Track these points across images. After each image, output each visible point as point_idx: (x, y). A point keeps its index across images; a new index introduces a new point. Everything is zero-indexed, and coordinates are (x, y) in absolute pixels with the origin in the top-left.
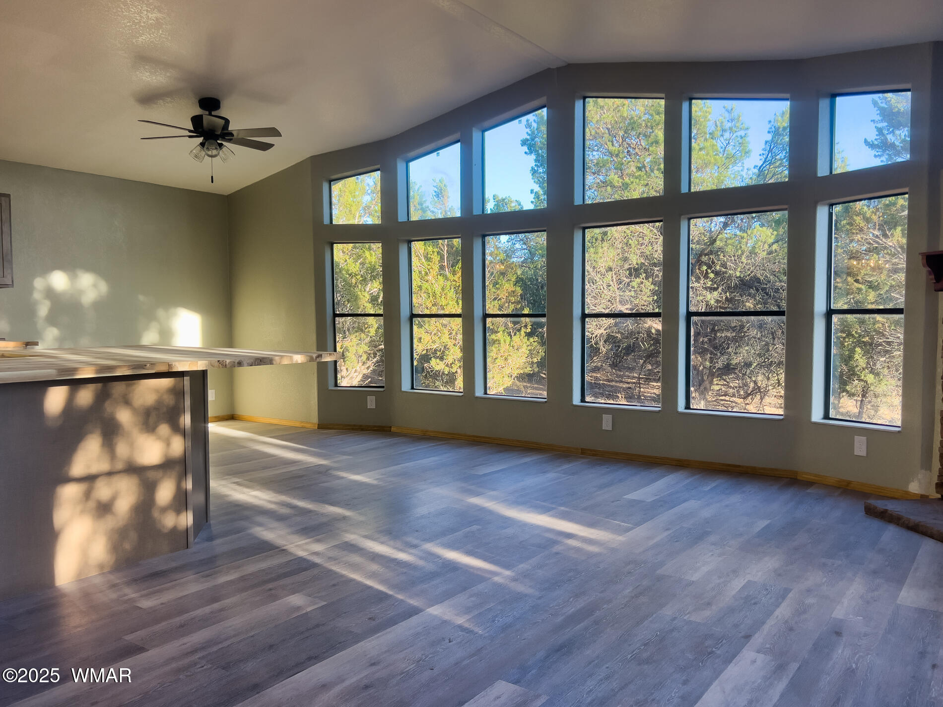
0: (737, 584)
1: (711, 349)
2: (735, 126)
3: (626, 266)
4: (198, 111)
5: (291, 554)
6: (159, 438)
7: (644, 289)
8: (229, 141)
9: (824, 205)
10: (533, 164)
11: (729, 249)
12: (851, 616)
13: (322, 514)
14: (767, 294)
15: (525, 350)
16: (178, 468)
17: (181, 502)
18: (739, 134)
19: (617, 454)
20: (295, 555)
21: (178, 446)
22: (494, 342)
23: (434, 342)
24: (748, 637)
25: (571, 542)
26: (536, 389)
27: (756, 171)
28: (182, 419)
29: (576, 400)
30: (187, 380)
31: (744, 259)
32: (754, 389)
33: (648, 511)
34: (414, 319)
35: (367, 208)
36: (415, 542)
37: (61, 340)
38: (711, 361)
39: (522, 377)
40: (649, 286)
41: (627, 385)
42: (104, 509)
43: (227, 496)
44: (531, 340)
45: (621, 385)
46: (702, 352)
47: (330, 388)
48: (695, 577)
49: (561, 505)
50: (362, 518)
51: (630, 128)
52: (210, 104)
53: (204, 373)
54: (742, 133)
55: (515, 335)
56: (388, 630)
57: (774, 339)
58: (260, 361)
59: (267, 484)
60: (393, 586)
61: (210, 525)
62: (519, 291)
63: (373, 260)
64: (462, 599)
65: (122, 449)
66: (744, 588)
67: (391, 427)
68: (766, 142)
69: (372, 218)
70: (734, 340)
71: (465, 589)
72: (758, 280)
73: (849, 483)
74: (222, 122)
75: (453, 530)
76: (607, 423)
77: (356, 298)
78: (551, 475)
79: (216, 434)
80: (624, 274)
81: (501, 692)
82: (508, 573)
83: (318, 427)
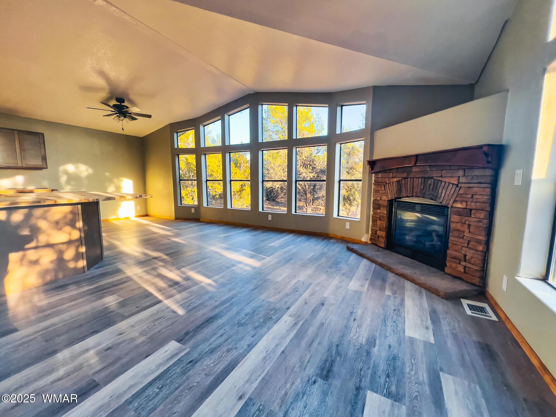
0: (294, 282)
6: (65, 232)
9: (339, 144)
12: (330, 295)
18: (321, 123)
19: (273, 228)
24: (288, 309)
25: (240, 266)
29: (261, 209)
33: (275, 250)
34: (208, 182)
42: (34, 263)
47: (179, 205)
48: (279, 279)
52: (120, 100)
54: (322, 122)
61: (102, 262)
66: (296, 283)
67: (200, 219)
69: (192, 145)
73: (344, 238)
76: (269, 218)
78: (247, 237)
81: (173, 346)
82: (208, 281)
83: (176, 219)
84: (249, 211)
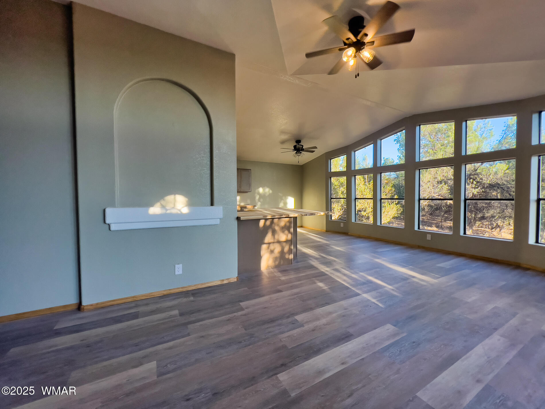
0: (490, 307)
1: (475, 210)
2: (487, 126)
3: (436, 180)
4: (295, 144)
5: (320, 270)
6: (285, 234)
7: (444, 188)
8: (303, 151)
9: (536, 156)
10: (399, 147)
11: (484, 173)
13: (328, 259)
14: (503, 189)
15: (395, 209)
16: (290, 243)
17: (290, 252)
19: (433, 248)
20: (321, 271)
21: (290, 237)
22: (384, 207)
23: (362, 206)
24: (496, 329)
25: (415, 280)
26: (398, 222)
27: (498, 142)
28: (291, 230)
29: (416, 228)
30: (292, 218)
31: (491, 176)
32: (496, 226)
33: (446, 272)
34: (356, 200)
35: (341, 165)
36: (358, 272)
37: (261, 205)
38: (475, 215)
39: (394, 218)
40: (446, 187)
41: (436, 222)
42: (272, 252)
43: (301, 250)
44: (398, 205)
45: (433, 222)
46: (471, 212)
47: (329, 221)
48: (469, 300)
49: (410, 265)
50: (340, 262)
51: (438, 131)
52: (298, 142)
53: (296, 217)
55: (391, 204)
56: (350, 299)
57: (507, 207)
58: (312, 214)
59: (312, 247)
60: (351, 285)
61: (297, 258)
62: (394, 190)
63: (342, 181)
64: (374, 293)
65: (276, 236)
66: (494, 308)
67: (348, 233)
68: (503, 131)
69: (343, 169)
70: (487, 207)
71: (375, 290)
72: (499, 184)
74: (302, 146)
75: (370, 270)
76: (429, 237)
77: (338, 193)
78: (406, 254)
79: (299, 232)
80: (435, 183)
81: (389, 328)
82: (390, 287)
83: (326, 231)
84: (402, 229)
